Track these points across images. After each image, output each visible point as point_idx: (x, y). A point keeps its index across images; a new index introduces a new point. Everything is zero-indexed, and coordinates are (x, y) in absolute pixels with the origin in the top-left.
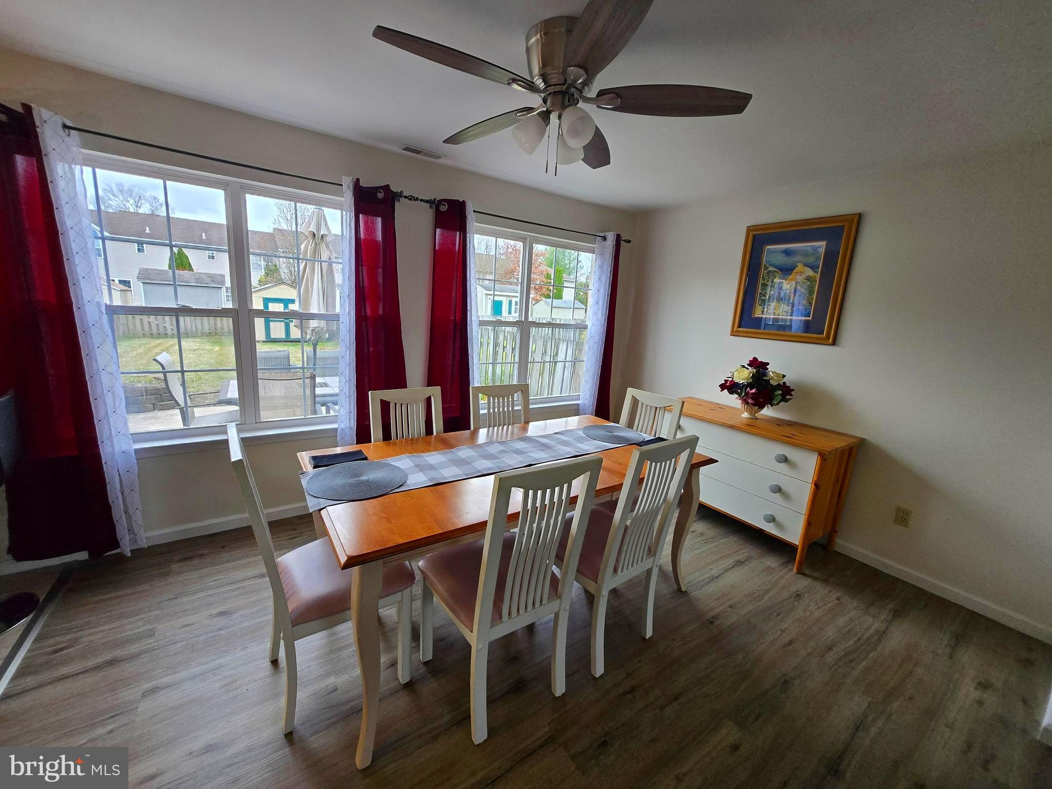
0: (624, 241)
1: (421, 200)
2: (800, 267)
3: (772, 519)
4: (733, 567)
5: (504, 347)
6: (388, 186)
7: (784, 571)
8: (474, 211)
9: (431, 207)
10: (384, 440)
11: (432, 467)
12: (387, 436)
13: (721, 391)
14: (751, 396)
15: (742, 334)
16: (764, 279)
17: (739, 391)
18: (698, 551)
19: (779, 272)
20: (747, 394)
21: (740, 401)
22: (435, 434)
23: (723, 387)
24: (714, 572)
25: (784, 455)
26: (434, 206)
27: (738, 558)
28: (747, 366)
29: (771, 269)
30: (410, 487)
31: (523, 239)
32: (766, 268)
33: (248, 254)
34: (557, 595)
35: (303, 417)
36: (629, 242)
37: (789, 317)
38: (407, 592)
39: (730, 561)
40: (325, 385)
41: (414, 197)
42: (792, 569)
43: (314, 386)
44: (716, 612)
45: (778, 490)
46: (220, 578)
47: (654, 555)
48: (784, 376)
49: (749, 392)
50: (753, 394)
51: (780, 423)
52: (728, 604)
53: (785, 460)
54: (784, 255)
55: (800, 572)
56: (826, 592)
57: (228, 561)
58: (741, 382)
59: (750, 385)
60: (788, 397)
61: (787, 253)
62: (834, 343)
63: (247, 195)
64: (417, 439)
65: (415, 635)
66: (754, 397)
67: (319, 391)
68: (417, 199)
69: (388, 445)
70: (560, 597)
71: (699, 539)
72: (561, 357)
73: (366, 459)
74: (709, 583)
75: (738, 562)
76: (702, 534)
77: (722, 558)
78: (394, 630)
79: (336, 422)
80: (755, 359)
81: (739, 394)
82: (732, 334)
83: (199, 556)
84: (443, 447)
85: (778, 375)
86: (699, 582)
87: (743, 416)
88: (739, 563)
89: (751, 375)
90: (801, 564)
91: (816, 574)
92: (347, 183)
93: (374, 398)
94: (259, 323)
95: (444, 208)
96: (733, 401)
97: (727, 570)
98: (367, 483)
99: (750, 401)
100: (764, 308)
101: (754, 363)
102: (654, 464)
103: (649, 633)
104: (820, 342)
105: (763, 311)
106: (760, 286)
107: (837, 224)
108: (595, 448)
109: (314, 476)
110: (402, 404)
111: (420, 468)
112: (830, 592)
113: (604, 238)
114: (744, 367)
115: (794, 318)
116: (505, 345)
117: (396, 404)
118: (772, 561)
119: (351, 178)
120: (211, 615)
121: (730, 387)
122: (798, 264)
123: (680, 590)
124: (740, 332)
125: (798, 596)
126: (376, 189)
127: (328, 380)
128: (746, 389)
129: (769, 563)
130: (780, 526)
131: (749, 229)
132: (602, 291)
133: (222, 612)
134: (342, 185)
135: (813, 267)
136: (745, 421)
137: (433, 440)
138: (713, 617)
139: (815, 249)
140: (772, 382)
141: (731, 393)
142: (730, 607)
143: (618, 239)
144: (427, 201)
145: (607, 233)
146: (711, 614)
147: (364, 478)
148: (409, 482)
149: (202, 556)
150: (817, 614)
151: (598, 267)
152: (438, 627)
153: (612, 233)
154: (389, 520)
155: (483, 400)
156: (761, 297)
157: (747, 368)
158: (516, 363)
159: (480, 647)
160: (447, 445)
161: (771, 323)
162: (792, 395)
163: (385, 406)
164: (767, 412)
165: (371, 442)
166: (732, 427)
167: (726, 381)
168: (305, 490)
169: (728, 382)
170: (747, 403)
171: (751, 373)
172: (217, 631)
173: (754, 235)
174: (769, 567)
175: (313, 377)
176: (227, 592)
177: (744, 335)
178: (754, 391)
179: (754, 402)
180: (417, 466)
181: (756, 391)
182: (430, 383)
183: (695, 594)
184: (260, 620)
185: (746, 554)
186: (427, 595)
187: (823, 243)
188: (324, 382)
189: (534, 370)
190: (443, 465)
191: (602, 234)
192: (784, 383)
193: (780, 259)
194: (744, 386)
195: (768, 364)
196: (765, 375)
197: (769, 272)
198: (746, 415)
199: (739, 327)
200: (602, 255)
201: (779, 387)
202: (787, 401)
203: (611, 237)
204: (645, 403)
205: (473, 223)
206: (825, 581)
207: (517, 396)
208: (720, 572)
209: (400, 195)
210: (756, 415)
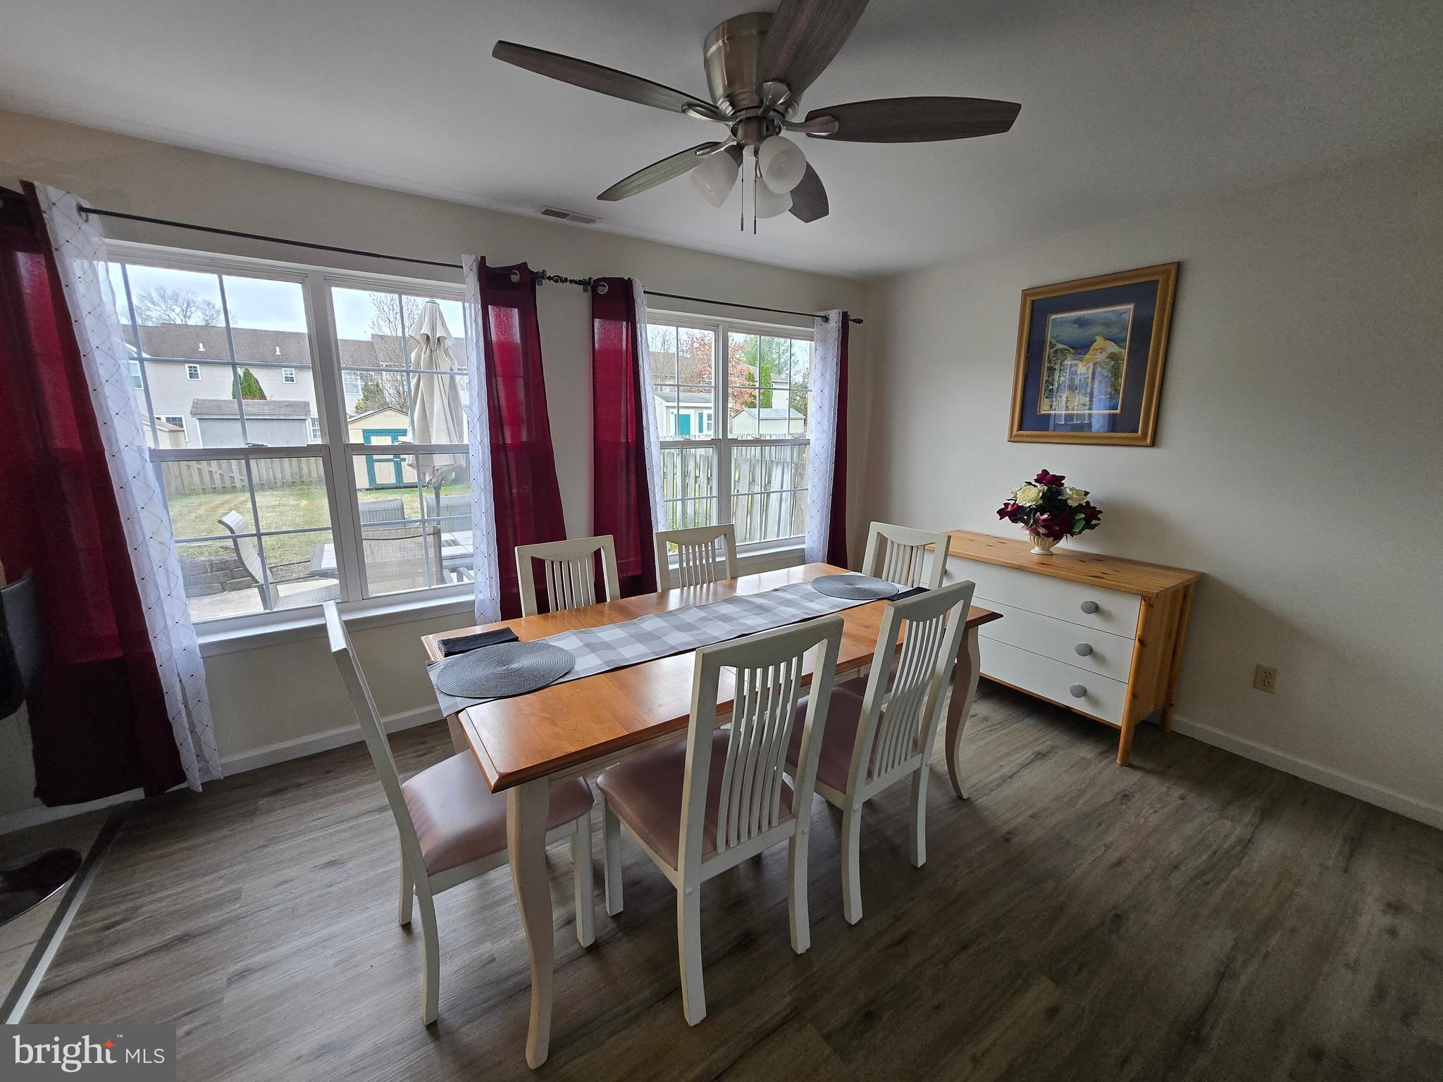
0: (854, 321)
1: (571, 281)
2: (1100, 342)
3: (1082, 692)
4: (1032, 761)
5: (696, 477)
6: (525, 264)
7: (1103, 763)
8: (645, 292)
9: (585, 290)
10: (540, 612)
11: (607, 646)
12: (543, 607)
13: (1000, 519)
14: (1042, 523)
15: (1024, 439)
16: (1050, 361)
17: (1025, 517)
18: (981, 743)
19: (1071, 350)
20: (1036, 522)
21: (1028, 532)
22: (608, 600)
23: (1002, 513)
24: (1006, 770)
25: (1093, 602)
26: (589, 288)
27: (1037, 749)
28: (1034, 483)
29: (1060, 346)
30: (579, 675)
31: (713, 327)
32: (1052, 346)
33: (340, 369)
34: (791, 813)
35: (427, 588)
36: (860, 321)
37: (1087, 412)
38: (583, 820)
39: (1027, 754)
40: (454, 543)
41: (561, 278)
42: (1115, 760)
43: (439, 546)
44: (1012, 825)
45: (1088, 651)
46: (325, 815)
47: (923, 751)
48: (1086, 493)
49: (1039, 519)
50: (1044, 520)
51: (1084, 558)
52: (1029, 813)
53: (1095, 609)
54: (1076, 326)
55: (1126, 764)
56: (1164, 789)
57: (335, 792)
58: (1027, 506)
59: (1041, 509)
60: (1094, 522)
61: (1081, 323)
62: (1153, 444)
63: (333, 288)
64: (585, 610)
65: (598, 879)
66: (1046, 524)
67: (446, 551)
68: (566, 280)
69: (545, 620)
70: (795, 816)
71: (983, 726)
72: (775, 486)
73: (516, 639)
74: (999, 786)
75: (1039, 754)
76: (986, 719)
77: (1016, 750)
78: (568, 873)
79: (472, 592)
80: (1045, 472)
81: (1026, 523)
82: (1012, 439)
83: (296, 787)
84: (621, 617)
85: (1078, 492)
86: (987, 784)
87: (1032, 551)
88: (1040, 756)
89: (1041, 494)
90: (1126, 752)
91: (1149, 765)
92: (469, 263)
93: (523, 556)
94: (359, 462)
95: (603, 290)
96: (1019, 532)
97: (1025, 766)
98: (519, 673)
99: (1042, 530)
100: (1052, 402)
101: (1044, 477)
102: (915, 623)
103: (921, 860)
104: (1135, 443)
105: (1051, 406)
106: (1046, 371)
107: (1145, 279)
108: (831, 608)
109: (446, 667)
110: (561, 563)
111: (591, 648)
112: (1169, 788)
113: (826, 319)
114: (1030, 483)
115: (1093, 412)
116: (697, 475)
117: (552, 562)
118: (1086, 751)
119: (473, 257)
120: (315, 867)
121: (1013, 513)
122: (1097, 337)
123: (960, 797)
124: (1022, 436)
125: (1126, 797)
126: (509, 270)
127: (458, 536)
128: (1034, 515)
129: (1082, 754)
130: (1094, 701)
131: (1025, 294)
132: (826, 391)
133: (332, 861)
134: (462, 267)
135: (1118, 341)
136: (1036, 559)
137: (607, 608)
138: (1009, 833)
139: (1120, 314)
140: (1070, 502)
141: (1014, 520)
142: (1032, 817)
143: (845, 318)
144: (579, 282)
145: (828, 312)
146: (1005, 829)
147: (515, 666)
148: (577, 667)
149: (299, 785)
150: (1153, 820)
151: (819, 358)
152: (628, 867)
153: (836, 311)
154: (554, 723)
155: (672, 551)
156: (1048, 386)
157: (1035, 486)
158: (714, 497)
159: (689, 890)
160: (629, 615)
161: (1063, 423)
162: (1099, 519)
163: (538, 565)
164: (1066, 544)
165: (522, 617)
166: (1019, 568)
167: (1006, 505)
168: (435, 687)
169: (1010, 506)
170: (1038, 534)
171: (1040, 491)
172: (325, 888)
173: (1033, 301)
174: (1082, 759)
175: (437, 533)
176: (336, 833)
177: (1029, 439)
178: (1045, 516)
179: (1047, 532)
180: (587, 645)
181: (1049, 516)
182: (598, 530)
183: (981, 801)
184: (383, 870)
185: (1049, 743)
186: (612, 823)
187: (1131, 306)
188: (453, 538)
189: (740, 506)
190: (624, 642)
191: (822, 314)
192: (1088, 503)
193: (1076, 333)
194: (1031, 510)
195: (1063, 478)
196: (1060, 493)
197: (1056, 352)
198: (1036, 550)
199: (1020, 430)
200: (824, 341)
201: (1080, 508)
202: (1093, 527)
203: (835, 316)
204: (897, 541)
205: (643, 309)
206: (1162, 774)
207: (719, 543)
208: (1015, 770)
209: (542, 275)
210: (1051, 549)
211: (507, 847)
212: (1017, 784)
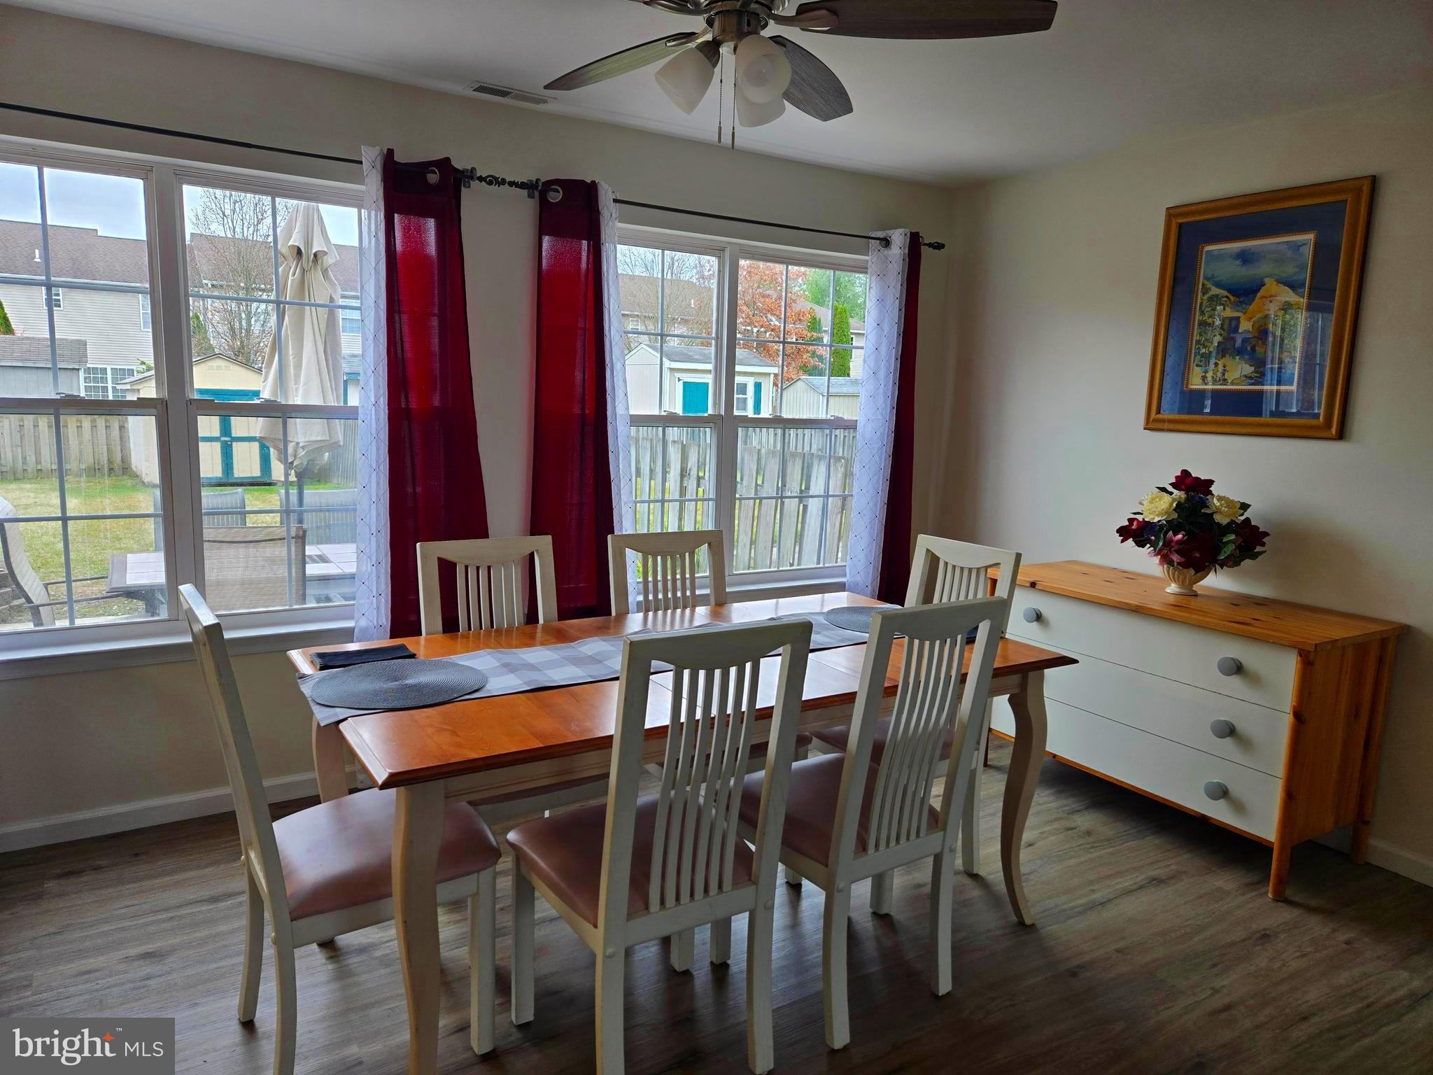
0: (930, 245)
1: (512, 184)
2: (1271, 286)
3: (1221, 792)
4: (1141, 887)
5: (699, 479)
6: (447, 160)
7: (1248, 896)
8: (615, 201)
9: (531, 196)
10: (445, 631)
11: (532, 667)
12: (450, 625)
13: (1122, 541)
14: (1176, 547)
15: (1166, 426)
16: (1202, 313)
17: (1153, 538)
18: (1072, 862)
19: (1231, 297)
20: (1168, 544)
21: (1157, 560)
22: (541, 621)
23: (1124, 533)
24: (1097, 896)
25: (1233, 660)
26: (537, 194)
27: (1152, 873)
28: (1170, 489)
29: (1215, 291)
30: (491, 693)
31: (717, 251)
32: (1205, 291)
33: (187, 296)
34: (750, 880)
35: (287, 607)
36: (939, 246)
37: (1275, 388)
38: (486, 875)
39: (1140, 878)
40: (323, 559)
41: (496, 179)
42: (1266, 893)
43: (303, 561)
44: (1087, 958)
45: (1228, 731)
46: (136, 902)
47: (944, 828)
48: (1245, 507)
49: (1171, 541)
50: (1179, 542)
51: (1238, 601)
52: (1114, 947)
53: (1237, 669)
54: (1238, 262)
55: (1280, 898)
56: (1327, 931)
57: (148, 877)
58: (1155, 520)
59: (1173, 526)
60: (1258, 549)
61: (1245, 258)
62: (1341, 435)
63: (184, 186)
64: (510, 630)
65: (502, 984)
66: (1183, 549)
67: (312, 569)
68: (503, 182)
69: (452, 639)
70: (755, 883)
71: (1081, 841)
72: (817, 487)
73: (413, 656)
74: (1085, 911)
75: (1154, 880)
76: (1089, 833)
77: (1119, 874)
78: (464, 979)
79: (351, 618)
80: (1185, 473)
81: (1153, 545)
82: (1150, 426)
83: (95, 869)
84: (555, 640)
85: (1229, 503)
86: (1064, 910)
87: (1168, 590)
88: (1157, 882)
89: (1175, 505)
90: (1281, 881)
91: (1314, 903)
92: (370, 157)
93: (426, 555)
94: (208, 425)
95: (556, 197)
96: (1144, 561)
97: (1128, 892)
98: (418, 688)
99: (1176, 558)
100: (1206, 372)
101: (1185, 481)
103: (945, 985)
104: (1316, 434)
105: (1204, 378)
106: (1196, 327)
107: (1330, 199)
108: (840, 641)
109: (322, 680)
110: (478, 568)
111: (510, 668)
112: (1334, 930)
113: (886, 242)
114: (1163, 490)
116: (701, 474)
117: (466, 567)
118: (1226, 881)
119: (377, 149)
120: (126, 958)
121: (1136, 532)
122: (1266, 280)
123: (1021, 923)
124: (1163, 421)
125: (1265, 937)
126: (425, 167)
127: (326, 549)
128: (1166, 534)
129: (1219, 883)
130: (1238, 807)
131: (1172, 213)
132: (884, 350)
133: (148, 953)
134: (361, 163)
135: (1294, 286)
136: (1172, 600)
137: (539, 630)
138: (1080, 967)
139: (1297, 247)
140: (1218, 518)
141: (1141, 544)
142: (1118, 951)
143: (915, 243)
144: (522, 186)
145: (890, 232)
146: (1076, 962)
147: (410, 681)
148: (488, 687)
149: (98, 868)
150: (1294, 965)
151: (874, 300)
153: (901, 231)
154: (454, 733)
155: (633, 559)
156: (1199, 348)
157: (1171, 493)
158: (711, 499)
159: (610, 951)
160: (560, 637)
162: (1263, 544)
163: (447, 570)
164: (1216, 581)
165: (421, 635)
166: (1138, 611)
167: (1131, 521)
168: (309, 699)
169: (1135, 523)
170: (1170, 563)
171: (1174, 500)
172: (141, 981)
173: (1180, 225)
174: (1219, 889)
175: (301, 539)
176: (153, 923)
177: (1171, 426)
178: (1180, 536)
179: (1183, 560)
180: (505, 665)
181: (1184, 536)
182: (535, 529)
183: (1053, 930)
184: (216, 965)
185: (1174, 867)
186: (524, 894)
187: (1310, 237)
188: (319, 553)
190: (552, 664)
191: (881, 234)
192: (1248, 520)
193: (1233, 271)
194: (1161, 527)
195: (1211, 482)
196: (1204, 504)
197: (1211, 299)
198: (1173, 588)
199: (1159, 413)
200: (881, 275)
201: (1232, 527)
202: (1254, 556)
203: (899, 238)
204: (951, 562)
205: (613, 224)
206: (1327, 913)
207: (703, 553)
208: (1111, 896)
209: (469, 175)
210: (1195, 587)
211: (391, 896)
212: (1109, 913)
